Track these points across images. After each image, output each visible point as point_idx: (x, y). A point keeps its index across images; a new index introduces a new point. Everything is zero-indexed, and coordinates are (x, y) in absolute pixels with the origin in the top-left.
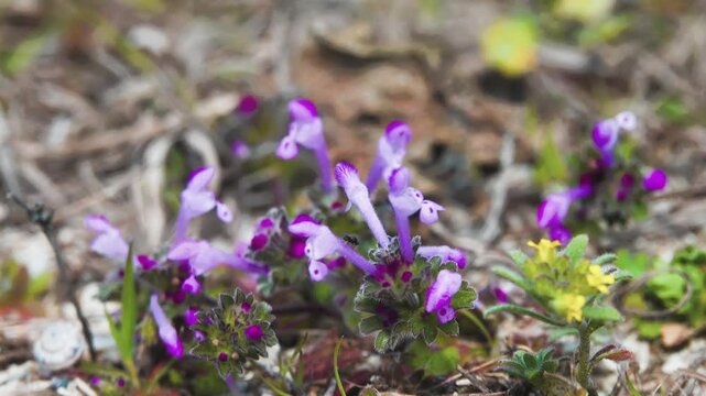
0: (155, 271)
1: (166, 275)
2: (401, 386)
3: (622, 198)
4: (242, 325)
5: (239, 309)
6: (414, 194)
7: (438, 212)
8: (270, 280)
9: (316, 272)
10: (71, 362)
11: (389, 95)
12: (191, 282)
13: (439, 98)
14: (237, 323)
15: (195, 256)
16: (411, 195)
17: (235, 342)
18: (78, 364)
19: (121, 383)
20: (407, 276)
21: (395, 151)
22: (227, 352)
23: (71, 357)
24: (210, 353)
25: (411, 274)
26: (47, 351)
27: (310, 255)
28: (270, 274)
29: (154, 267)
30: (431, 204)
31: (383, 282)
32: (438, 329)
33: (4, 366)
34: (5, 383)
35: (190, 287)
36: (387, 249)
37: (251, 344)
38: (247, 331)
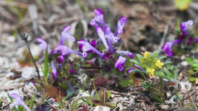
1: (56, 55)
2: (114, 89)
5: (69, 64)
6: (112, 34)
7: (118, 40)
8: (84, 58)
9: (84, 55)
10: (30, 78)
11: (138, 12)
14: (67, 68)
15: (63, 50)
17: (67, 74)
19: (41, 84)
20: (111, 57)
21: (121, 25)
22: (65, 76)
24: (60, 76)
26: (25, 75)
27: (83, 50)
31: (105, 59)
32: (121, 73)
33: (15, 78)
34: (13, 83)
35: (61, 58)
36: (107, 50)
37: (71, 74)
38: (70, 70)
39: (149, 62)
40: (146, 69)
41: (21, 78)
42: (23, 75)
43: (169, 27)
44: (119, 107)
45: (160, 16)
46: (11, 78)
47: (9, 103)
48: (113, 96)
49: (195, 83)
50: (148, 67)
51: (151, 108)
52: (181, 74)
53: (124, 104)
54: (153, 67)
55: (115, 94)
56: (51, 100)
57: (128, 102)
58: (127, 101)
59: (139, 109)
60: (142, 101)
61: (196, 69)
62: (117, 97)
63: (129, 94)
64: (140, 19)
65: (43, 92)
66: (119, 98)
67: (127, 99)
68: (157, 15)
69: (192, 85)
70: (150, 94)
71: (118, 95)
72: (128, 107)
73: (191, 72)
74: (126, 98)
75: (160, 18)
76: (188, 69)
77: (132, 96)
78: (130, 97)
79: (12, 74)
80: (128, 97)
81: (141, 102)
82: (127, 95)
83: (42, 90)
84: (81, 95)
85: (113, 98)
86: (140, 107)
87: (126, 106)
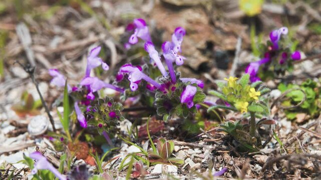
0: (77, 91)
1: (82, 93)
2: (178, 138)
3: (282, 63)
4: (107, 111)
5: (106, 105)
6: (174, 53)
7: (184, 60)
8: (125, 94)
9: (133, 87)
10: (43, 132)
11: (190, 22)
12: (91, 95)
13: (212, 23)
14: (105, 111)
15: (92, 84)
16: (172, 53)
17: (105, 119)
18: (46, 133)
19: (62, 139)
20: (173, 89)
21: (178, 40)
22: (102, 123)
23: (43, 130)
24: (95, 124)
25: (175, 88)
26: (33, 128)
27: (130, 80)
28: (125, 92)
29: (76, 90)
30: (180, 57)
31: (164, 91)
32: (189, 111)
33: (16, 135)
34: (16, 141)
35: (90, 97)
36: (166, 77)
37: (111, 120)
38: (110, 114)
39: (237, 92)
40: (235, 103)
41: (26, 134)
42: (30, 128)
43: (243, 40)
44: (188, 164)
45: (226, 25)
46: (11, 135)
47: (19, 170)
48: (177, 148)
49: (296, 121)
50: (238, 100)
51: (241, 161)
52: (275, 108)
53: (196, 159)
54: (245, 100)
55: (180, 145)
56: (80, 163)
57: (201, 156)
58: (199, 154)
59: (221, 165)
60: (224, 153)
61: (296, 100)
62: (183, 149)
63: (201, 143)
64: (195, 32)
65: (67, 151)
66: (186, 150)
67: (200, 151)
68: (221, 24)
69: (292, 125)
70: (234, 142)
71: (184, 146)
72: (203, 163)
73: (287, 104)
74: (197, 150)
75: (226, 29)
76: (282, 102)
77: (207, 146)
78: (203, 148)
79: (12, 128)
80: (201, 148)
81: (222, 154)
82: (199, 146)
83: (66, 148)
84: (126, 151)
85: (178, 151)
86: (222, 162)
87: (200, 162)
